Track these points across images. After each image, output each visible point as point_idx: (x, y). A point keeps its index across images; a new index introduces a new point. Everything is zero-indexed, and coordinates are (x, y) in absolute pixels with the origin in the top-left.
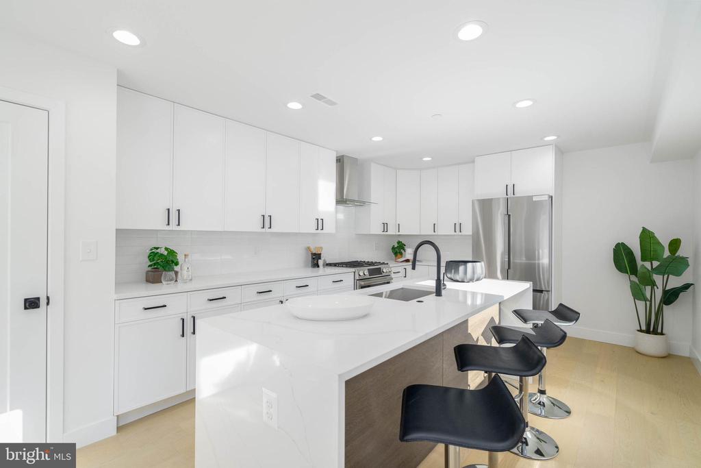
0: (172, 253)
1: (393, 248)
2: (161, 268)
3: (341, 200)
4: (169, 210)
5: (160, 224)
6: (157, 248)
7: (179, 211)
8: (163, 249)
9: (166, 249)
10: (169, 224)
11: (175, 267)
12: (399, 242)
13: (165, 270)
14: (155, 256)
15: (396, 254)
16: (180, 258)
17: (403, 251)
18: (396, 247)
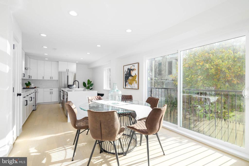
3: (25, 68)
12: (29, 82)
17: (30, 85)
18: (27, 83)
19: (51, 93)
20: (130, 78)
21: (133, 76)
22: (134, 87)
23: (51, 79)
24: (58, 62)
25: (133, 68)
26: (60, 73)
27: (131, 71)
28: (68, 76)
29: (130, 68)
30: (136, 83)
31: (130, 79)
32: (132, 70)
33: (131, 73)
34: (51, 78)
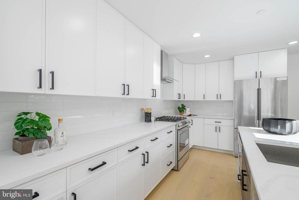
0: (44, 118)
1: (179, 108)
2: (31, 136)
4: (40, 71)
5: (30, 87)
6: (26, 114)
7: (53, 73)
8: (34, 115)
9: (38, 114)
10: (40, 87)
11: (47, 132)
12: (182, 105)
13: (37, 138)
14: (23, 122)
15: (180, 111)
16: (53, 122)
17: (184, 110)
18: (181, 107)
19: (218, 129)
23: (219, 99)
24: (233, 59)
26: (238, 85)
28: (259, 90)
34: (219, 96)
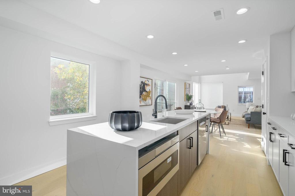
20: (144, 93)
21: (147, 92)
22: (149, 103)
25: (147, 82)
27: (146, 86)
29: (144, 82)
30: (150, 99)
31: (144, 95)
32: (146, 84)
33: (146, 88)
